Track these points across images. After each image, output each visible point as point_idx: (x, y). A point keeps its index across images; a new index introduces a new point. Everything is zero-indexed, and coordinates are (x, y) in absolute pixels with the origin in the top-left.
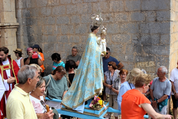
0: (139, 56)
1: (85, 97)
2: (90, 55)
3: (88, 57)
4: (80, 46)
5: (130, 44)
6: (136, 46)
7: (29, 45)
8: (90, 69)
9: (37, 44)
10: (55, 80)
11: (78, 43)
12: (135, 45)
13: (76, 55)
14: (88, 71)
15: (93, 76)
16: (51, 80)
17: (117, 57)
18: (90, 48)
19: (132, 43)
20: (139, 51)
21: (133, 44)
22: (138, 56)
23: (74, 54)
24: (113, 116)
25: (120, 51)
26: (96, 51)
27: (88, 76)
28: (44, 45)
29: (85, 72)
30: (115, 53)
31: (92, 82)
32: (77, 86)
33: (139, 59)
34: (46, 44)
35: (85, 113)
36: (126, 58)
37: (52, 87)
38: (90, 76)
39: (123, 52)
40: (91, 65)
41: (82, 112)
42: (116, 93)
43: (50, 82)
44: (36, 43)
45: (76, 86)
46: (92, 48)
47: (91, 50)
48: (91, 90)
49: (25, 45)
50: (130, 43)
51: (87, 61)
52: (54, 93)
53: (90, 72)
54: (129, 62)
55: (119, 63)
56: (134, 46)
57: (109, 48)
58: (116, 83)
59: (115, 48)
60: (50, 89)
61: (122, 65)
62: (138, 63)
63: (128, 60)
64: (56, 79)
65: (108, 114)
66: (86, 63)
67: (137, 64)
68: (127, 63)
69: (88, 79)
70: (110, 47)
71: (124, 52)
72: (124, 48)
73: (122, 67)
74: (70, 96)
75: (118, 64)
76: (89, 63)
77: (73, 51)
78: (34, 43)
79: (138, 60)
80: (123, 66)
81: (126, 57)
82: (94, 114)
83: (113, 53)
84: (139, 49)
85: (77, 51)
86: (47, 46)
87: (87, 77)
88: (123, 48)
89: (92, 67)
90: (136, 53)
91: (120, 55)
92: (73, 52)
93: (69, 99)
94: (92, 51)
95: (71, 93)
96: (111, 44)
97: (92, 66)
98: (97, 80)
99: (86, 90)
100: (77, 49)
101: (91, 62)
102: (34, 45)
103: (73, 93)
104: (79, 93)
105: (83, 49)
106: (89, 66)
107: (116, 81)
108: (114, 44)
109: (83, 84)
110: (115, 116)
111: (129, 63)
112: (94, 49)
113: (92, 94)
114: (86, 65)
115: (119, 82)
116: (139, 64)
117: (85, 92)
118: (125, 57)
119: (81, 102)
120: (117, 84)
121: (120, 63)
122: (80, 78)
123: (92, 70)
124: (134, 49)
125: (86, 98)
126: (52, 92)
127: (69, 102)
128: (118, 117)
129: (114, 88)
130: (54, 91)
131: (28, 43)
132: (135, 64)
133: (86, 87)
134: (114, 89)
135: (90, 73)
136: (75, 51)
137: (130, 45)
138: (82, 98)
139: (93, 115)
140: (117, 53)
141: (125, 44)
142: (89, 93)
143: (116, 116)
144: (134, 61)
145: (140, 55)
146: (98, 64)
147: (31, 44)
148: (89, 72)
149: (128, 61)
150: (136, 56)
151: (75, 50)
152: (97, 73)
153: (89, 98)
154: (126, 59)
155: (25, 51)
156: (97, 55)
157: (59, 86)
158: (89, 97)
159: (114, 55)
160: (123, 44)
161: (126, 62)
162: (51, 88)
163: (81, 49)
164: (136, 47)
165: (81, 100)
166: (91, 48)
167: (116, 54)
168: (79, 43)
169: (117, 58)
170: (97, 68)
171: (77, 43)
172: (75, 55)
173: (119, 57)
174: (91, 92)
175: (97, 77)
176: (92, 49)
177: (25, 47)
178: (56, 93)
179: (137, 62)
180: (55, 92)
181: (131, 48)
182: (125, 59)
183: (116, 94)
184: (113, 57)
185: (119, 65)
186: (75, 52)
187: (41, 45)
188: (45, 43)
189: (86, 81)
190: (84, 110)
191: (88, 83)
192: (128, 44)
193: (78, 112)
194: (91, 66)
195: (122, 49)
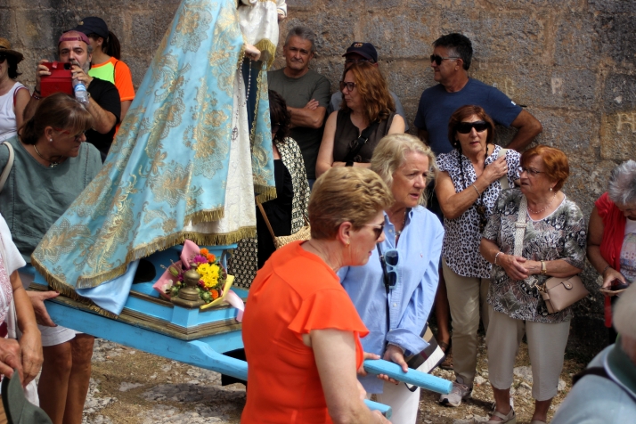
0: (626, 76)
1: (138, 237)
2: (189, 43)
3: (175, 52)
4: (316, 27)
5: (577, 15)
6: (610, 24)
7: (55, 22)
8: (178, 110)
9: (95, 12)
10: (41, 161)
11: (305, 11)
12: (604, 22)
13: (303, 73)
14: (170, 118)
15: (189, 144)
16: (19, 163)
17: (509, 84)
18: (192, 12)
19: (592, 9)
20: (626, 52)
21: (596, 15)
22: (620, 75)
23: (298, 66)
24: (483, 384)
25: (525, 52)
26: (220, 30)
27: (166, 144)
28: (131, 22)
29: (152, 123)
30: (498, 61)
31: (179, 171)
32: (112, 186)
33: (624, 93)
34: (141, 13)
35: (126, 317)
36: (554, 86)
37: (19, 200)
38: (173, 144)
39: (540, 54)
40: (187, 89)
41: (116, 310)
42: (503, 269)
43: (12, 175)
44: (91, 11)
45: (109, 184)
46: (198, 14)
47: (193, 22)
48: (172, 210)
49: (33, 18)
50: (580, 10)
51: (170, 69)
52: (33, 229)
53: (176, 121)
54: (574, 111)
55: (518, 113)
56: (598, 23)
57: (465, 34)
58: (503, 216)
59: (501, 37)
60: (11, 209)
61: (535, 123)
62: (620, 115)
63: (565, 97)
64: (47, 157)
65: (457, 374)
66: (162, 79)
67: (616, 120)
68: (562, 115)
69: (165, 154)
70: (475, 30)
71: (546, 58)
72: (546, 35)
73: (531, 134)
74: (75, 231)
75: (515, 117)
76: (179, 80)
77: (295, 49)
78: (80, 9)
79: (619, 100)
80: (540, 131)
81: (557, 83)
82: (166, 324)
83: (490, 62)
84: (627, 43)
85: (312, 52)
86: (148, 26)
87: (160, 146)
88: (540, 35)
89: (188, 99)
90: (608, 61)
91: (525, 71)
92: (293, 54)
93: (69, 244)
94: (198, 25)
95: (82, 215)
96: (478, 13)
97: (191, 95)
98: (209, 170)
99: (147, 207)
100: (312, 41)
101: (185, 76)
102: (77, 18)
103: (89, 218)
104: (115, 219)
105: (330, 41)
106: (177, 95)
107: (501, 204)
108: (493, 16)
109: (139, 177)
110: (496, 386)
111: (570, 114)
112: (207, 18)
113: (175, 230)
114: (161, 90)
115: (516, 210)
116: (624, 119)
117: (143, 214)
118: (548, 85)
119: (117, 265)
120: (506, 220)
121: (522, 115)
122: (132, 147)
123: (185, 115)
124: (600, 42)
125: (144, 244)
126: (21, 224)
127: (66, 256)
128: (508, 390)
129: (491, 241)
130: (32, 217)
131: (51, 9)
132: (605, 120)
133: (150, 193)
134: (492, 249)
135: (177, 128)
136: (303, 51)
137: (577, 22)
138: (128, 244)
139: (163, 328)
140: (509, 60)
141: (555, 13)
142: (161, 221)
143: (501, 387)
144: (597, 106)
145: (630, 72)
146: (220, 95)
147: (65, 16)
148: (173, 121)
149: (566, 106)
150: (608, 78)
151: (303, 47)
152: (212, 137)
153: (158, 248)
154: (554, 92)
155: (31, 49)
156: (223, 49)
157: (61, 190)
158: (156, 239)
159: (495, 71)
160: (541, 16)
161: (556, 109)
162: (17, 205)
163: (324, 39)
164: (613, 29)
165: (121, 255)
166: (195, 11)
167: (505, 67)
168: (312, 10)
169: (511, 89)
170: (215, 111)
171: (303, 8)
172: (302, 70)
173: (518, 82)
174: (169, 216)
175: (213, 152)
176: (199, 19)
177: (35, 32)
178: (39, 225)
179: (612, 110)
180: (37, 222)
181: (583, 36)
182: (549, 91)
183: (502, 274)
184: (487, 82)
185: (516, 122)
186: (304, 56)
187: (118, 20)
188: (138, 9)
189: (153, 164)
190: (127, 302)
191: (162, 173)
192: (567, 16)
193: (96, 309)
194: (185, 96)
195: (536, 41)
